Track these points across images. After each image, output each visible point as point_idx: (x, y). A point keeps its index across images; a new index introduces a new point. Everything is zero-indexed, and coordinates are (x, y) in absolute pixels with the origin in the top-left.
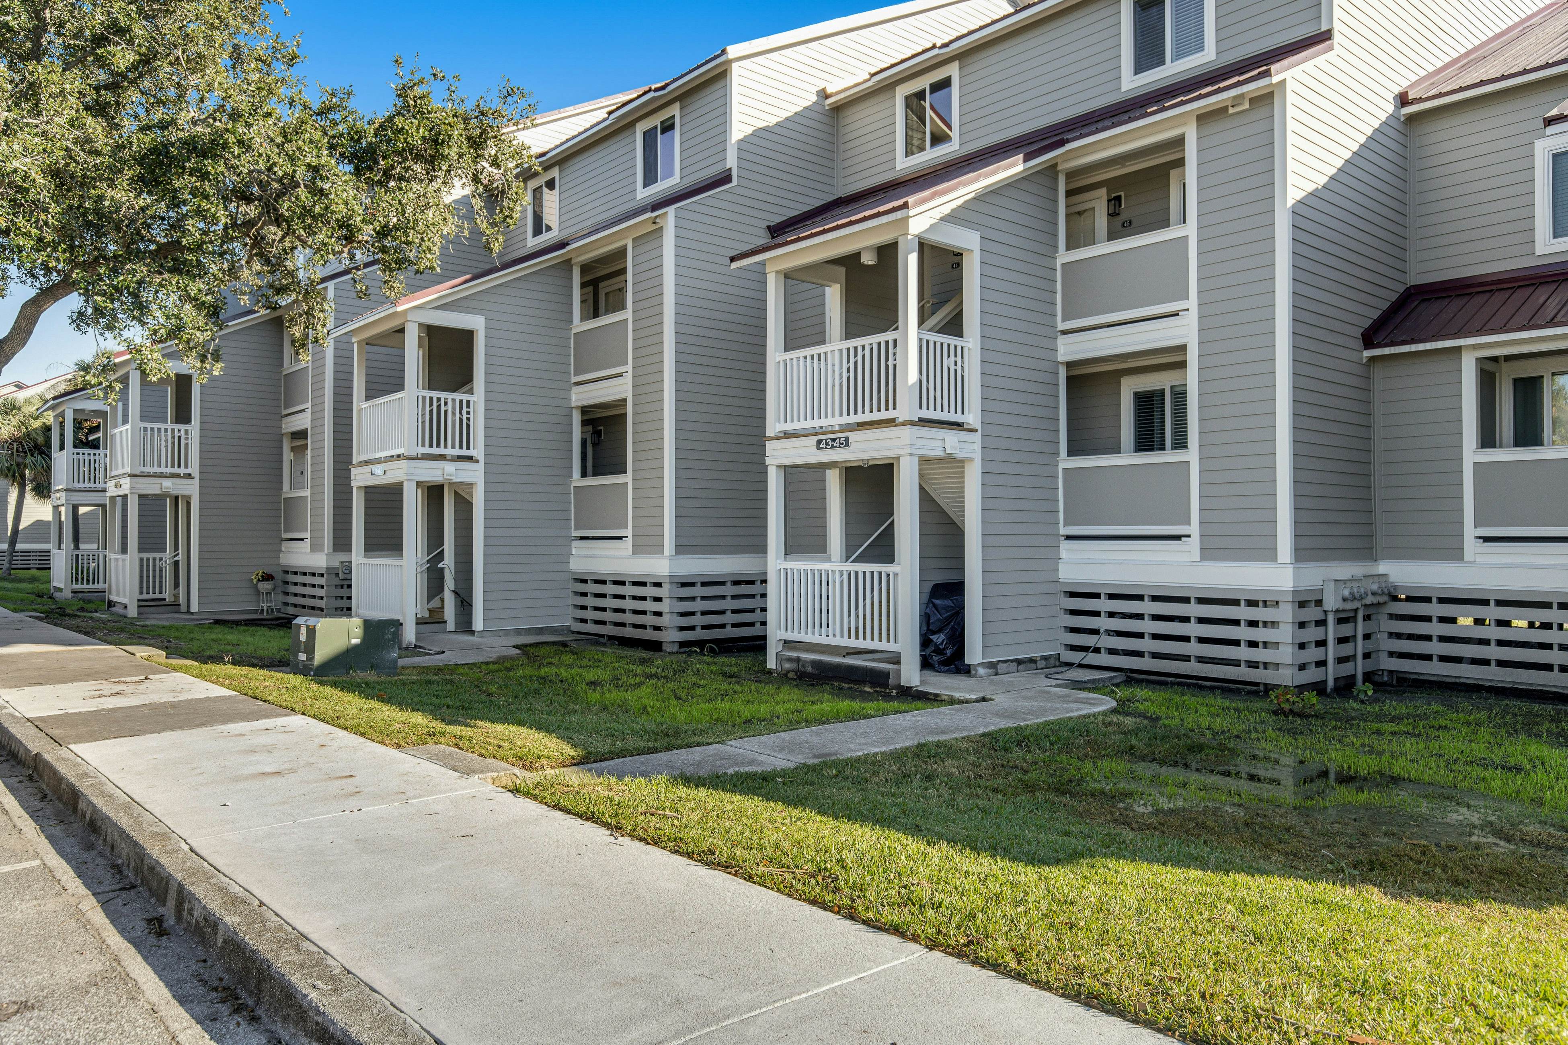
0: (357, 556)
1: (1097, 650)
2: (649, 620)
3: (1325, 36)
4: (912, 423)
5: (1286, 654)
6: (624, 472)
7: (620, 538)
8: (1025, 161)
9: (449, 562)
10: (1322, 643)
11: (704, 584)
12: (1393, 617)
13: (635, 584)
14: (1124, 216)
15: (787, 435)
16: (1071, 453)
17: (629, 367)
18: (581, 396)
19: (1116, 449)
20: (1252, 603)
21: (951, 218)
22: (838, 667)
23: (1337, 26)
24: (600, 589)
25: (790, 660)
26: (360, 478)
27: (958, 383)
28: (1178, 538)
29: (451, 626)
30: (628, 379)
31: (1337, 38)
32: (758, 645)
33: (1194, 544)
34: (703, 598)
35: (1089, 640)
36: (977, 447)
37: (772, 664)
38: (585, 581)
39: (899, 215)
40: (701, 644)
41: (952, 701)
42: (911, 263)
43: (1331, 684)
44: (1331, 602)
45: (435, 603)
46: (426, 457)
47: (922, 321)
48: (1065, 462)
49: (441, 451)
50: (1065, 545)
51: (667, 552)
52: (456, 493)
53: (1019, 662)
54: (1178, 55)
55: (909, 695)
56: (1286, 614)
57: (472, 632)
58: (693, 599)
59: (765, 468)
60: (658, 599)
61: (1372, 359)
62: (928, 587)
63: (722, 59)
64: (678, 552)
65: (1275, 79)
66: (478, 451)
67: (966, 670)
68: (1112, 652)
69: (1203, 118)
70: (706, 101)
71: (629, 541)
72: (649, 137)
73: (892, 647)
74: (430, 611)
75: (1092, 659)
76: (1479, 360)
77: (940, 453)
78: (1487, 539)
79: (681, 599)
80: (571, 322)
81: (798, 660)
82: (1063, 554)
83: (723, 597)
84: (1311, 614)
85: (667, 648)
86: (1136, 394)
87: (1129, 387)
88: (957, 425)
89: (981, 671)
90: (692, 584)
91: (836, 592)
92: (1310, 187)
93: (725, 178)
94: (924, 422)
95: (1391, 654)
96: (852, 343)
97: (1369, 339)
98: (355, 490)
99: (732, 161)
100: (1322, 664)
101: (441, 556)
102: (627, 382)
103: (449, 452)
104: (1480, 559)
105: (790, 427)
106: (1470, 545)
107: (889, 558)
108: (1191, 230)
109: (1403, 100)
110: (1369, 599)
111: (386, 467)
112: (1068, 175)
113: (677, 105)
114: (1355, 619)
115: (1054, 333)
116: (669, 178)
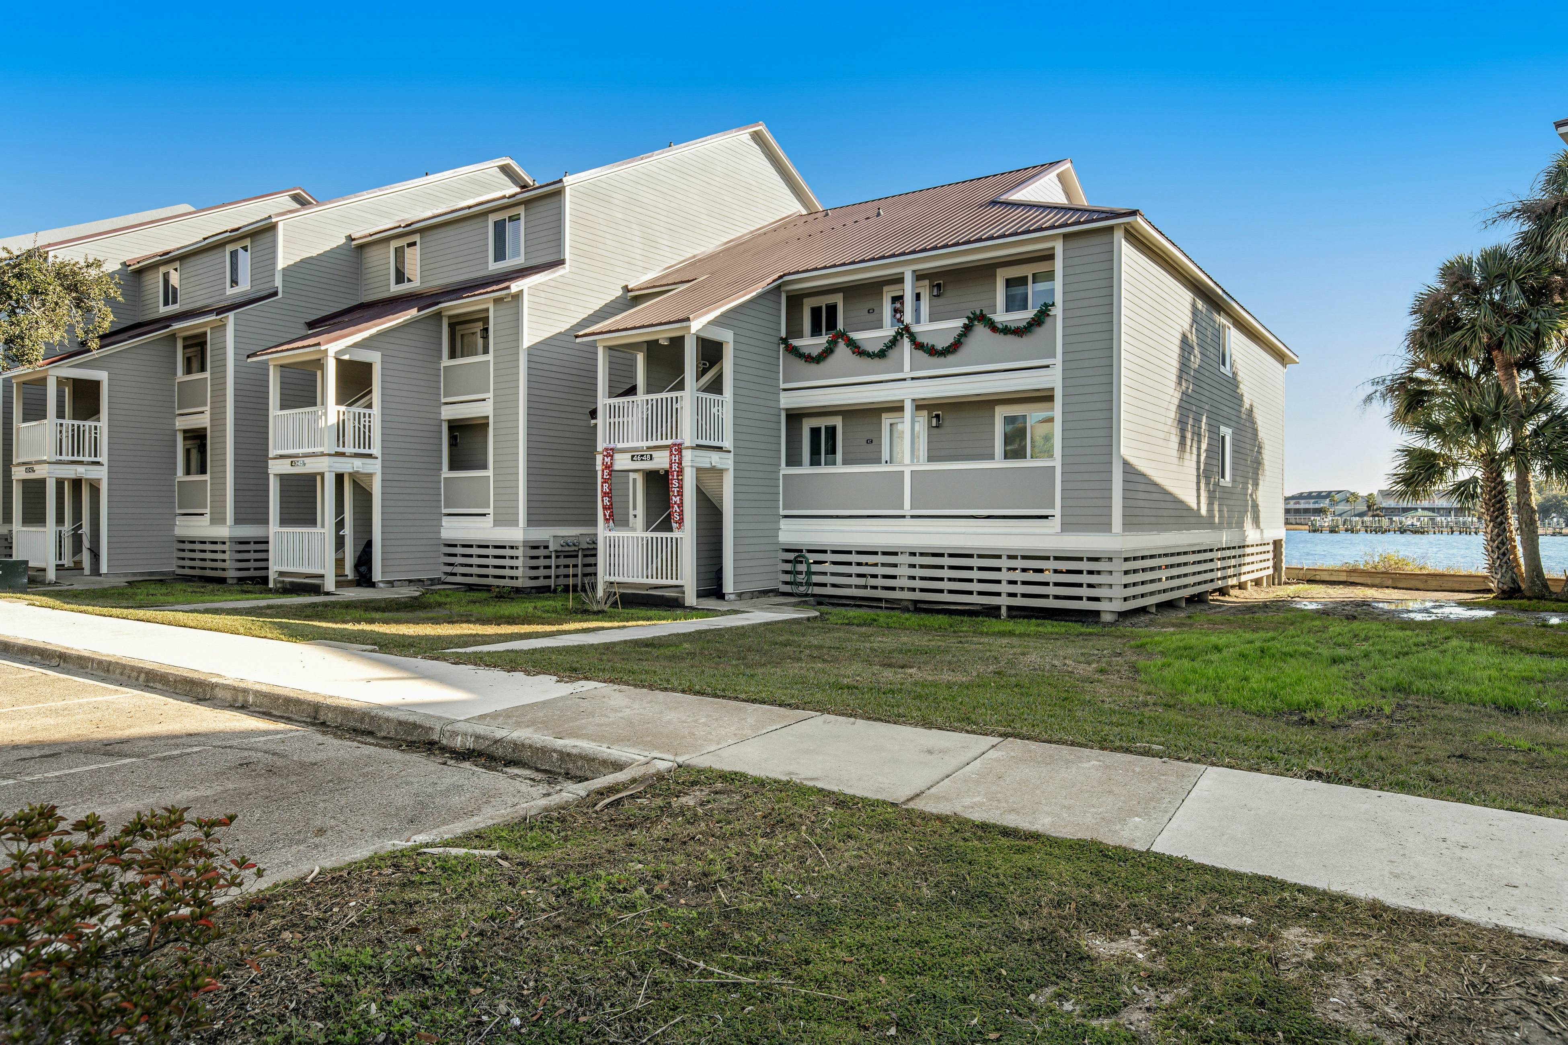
2: (219, 565)
3: (559, 262)
4: (330, 455)
5: (521, 572)
6: (206, 472)
7: (202, 514)
9: (86, 530)
11: (255, 543)
17: (208, 408)
18: (183, 423)
20: (512, 547)
22: (300, 584)
23: (568, 256)
24: (192, 546)
25: (280, 582)
29: (87, 571)
30: (208, 414)
31: (567, 261)
32: (268, 578)
33: (491, 518)
34: (255, 551)
35: (452, 569)
37: (271, 585)
38: (184, 542)
40: (252, 579)
44: (553, 547)
45: (77, 558)
49: (81, 458)
50: (444, 519)
51: (228, 523)
52: (91, 485)
53: (410, 581)
54: (510, 257)
55: (328, 594)
56: (519, 552)
57: (100, 575)
59: (268, 475)
60: (224, 552)
64: (236, 523)
66: (104, 458)
67: (373, 585)
68: (462, 575)
70: (265, 239)
71: (208, 517)
73: (322, 572)
74: (75, 562)
79: (236, 552)
80: (176, 374)
81: (283, 581)
83: (251, 551)
84: (541, 552)
85: (229, 581)
89: (381, 585)
90: (238, 543)
92: (533, 342)
93: (275, 294)
99: (278, 282)
101: (80, 527)
102: (207, 417)
107: (325, 526)
108: (491, 357)
110: (585, 546)
111: (36, 467)
112: (450, 317)
113: (249, 240)
114: (577, 556)
115: (440, 404)
116: (245, 286)
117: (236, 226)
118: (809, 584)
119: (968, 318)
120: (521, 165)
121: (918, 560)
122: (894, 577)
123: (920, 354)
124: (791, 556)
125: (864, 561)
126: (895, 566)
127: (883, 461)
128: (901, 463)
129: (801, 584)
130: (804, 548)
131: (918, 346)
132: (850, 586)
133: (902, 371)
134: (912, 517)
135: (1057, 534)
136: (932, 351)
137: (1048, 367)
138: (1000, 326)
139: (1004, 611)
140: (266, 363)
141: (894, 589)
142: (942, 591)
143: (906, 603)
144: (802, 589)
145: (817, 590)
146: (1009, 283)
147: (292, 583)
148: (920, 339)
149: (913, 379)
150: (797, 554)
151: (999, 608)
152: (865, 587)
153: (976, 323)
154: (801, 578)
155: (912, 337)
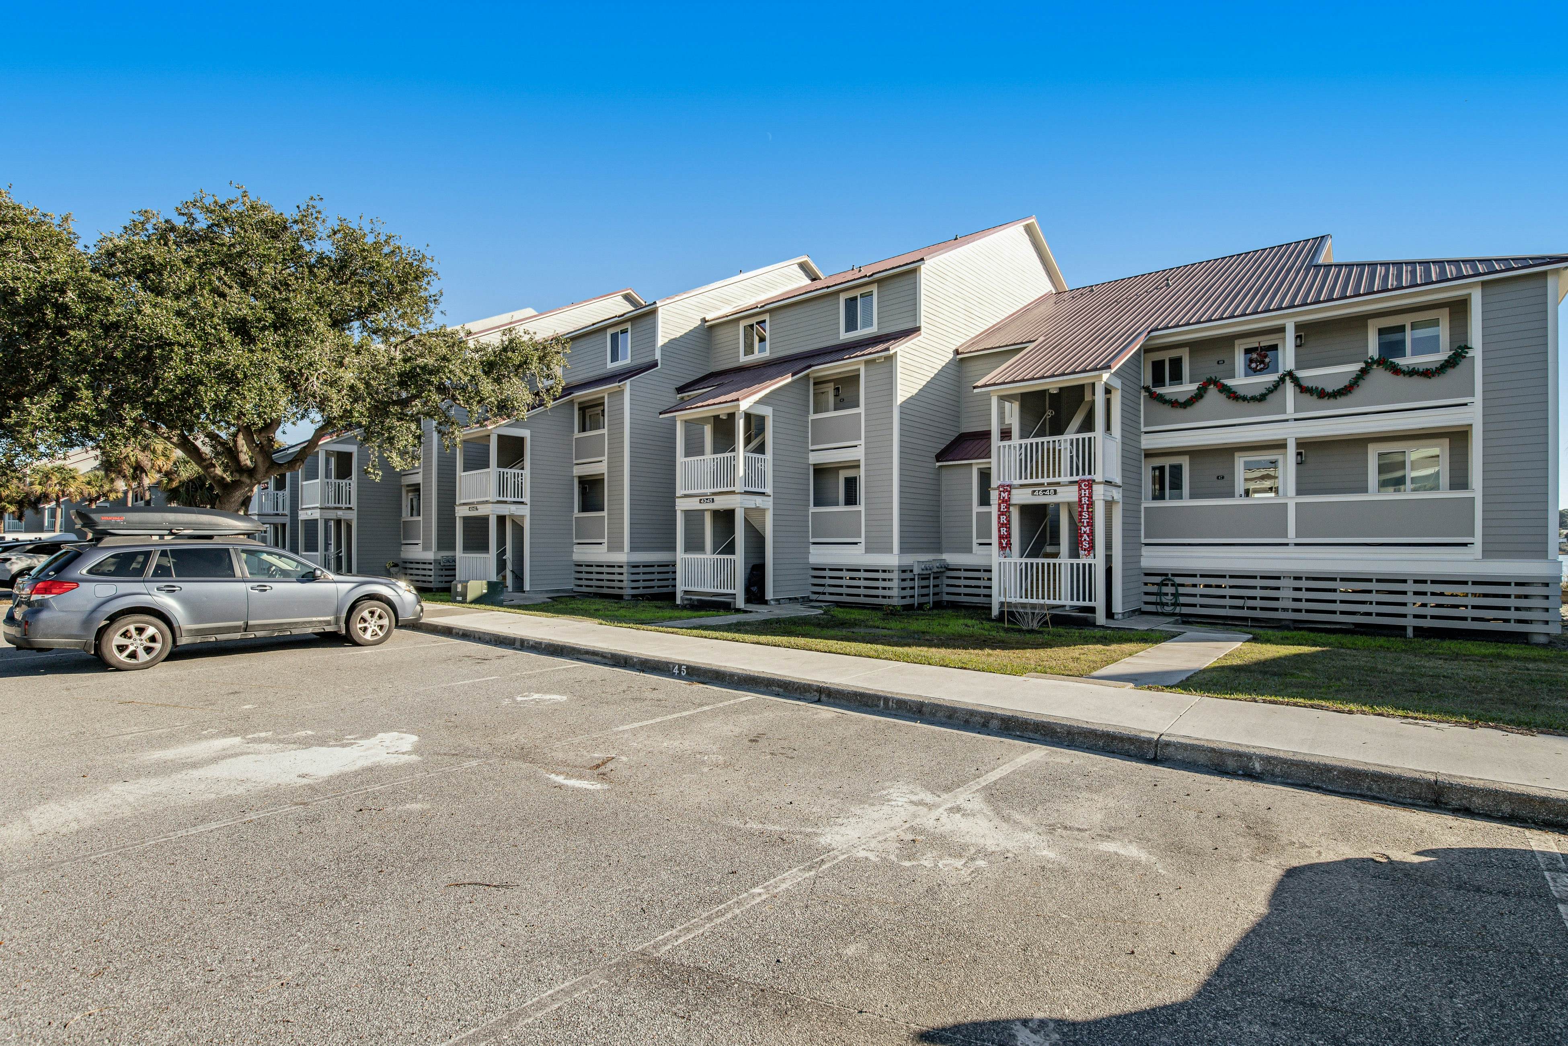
0: (459, 553)
1: (824, 594)
2: (616, 584)
3: (916, 330)
4: (741, 493)
5: (895, 592)
6: (603, 510)
7: (600, 544)
8: (793, 376)
9: (509, 556)
10: (913, 588)
11: (644, 566)
12: (948, 577)
13: (598, 566)
14: (841, 396)
15: (686, 496)
16: (815, 505)
17: (606, 458)
18: (578, 471)
19: (837, 504)
20: (884, 571)
21: (760, 402)
22: (709, 601)
23: (923, 324)
24: (589, 569)
25: (687, 599)
26: (461, 512)
27: (762, 474)
28: (856, 543)
29: (510, 589)
30: (605, 463)
31: (923, 329)
32: (673, 595)
33: (862, 546)
34: (644, 573)
35: (820, 589)
36: (771, 503)
37: (678, 602)
39: (735, 403)
40: (642, 595)
41: (751, 612)
42: (741, 424)
43: (916, 605)
44: (916, 571)
45: (502, 576)
46: (499, 502)
47: (745, 447)
48: (813, 509)
49: (505, 499)
50: (812, 547)
51: (626, 551)
52: (513, 520)
53: (790, 599)
54: (863, 327)
55: (738, 611)
56: (895, 575)
57: (524, 592)
58: (638, 574)
59: (676, 511)
60: (622, 574)
61: (940, 467)
62: (750, 566)
63: (654, 306)
64: (631, 551)
65: (892, 352)
66: (527, 499)
67: (765, 602)
68: (831, 594)
69: (867, 362)
70: (645, 323)
71: (606, 545)
72: (614, 337)
73: (732, 591)
75: (821, 597)
76: (979, 469)
77: (754, 506)
78: (981, 544)
79: (633, 574)
80: (573, 433)
81: (691, 599)
82: (811, 551)
83: (653, 573)
84: (908, 575)
85: (626, 598)
86: (846, 478)
87: (843, 475)
88: (763, 494)
89: (772, 602)
90: (638, 566)
91: (709, 571)
92: (909, 395)
93: (656, 365)
94: (746, 493)
95: (948, 594)
96: (715, 456)
97: (939, 457)
98: (457, 519)
99: (658, 356)
100: (912, 597)
101: (504, 552)
102: (605, 465)
103: (509, 499)
104: (978, 552)
105: (687, 492)
106: (975, 547)
107: (733, 553)
108: (861, 410)
109: (957, 352)
110: (935, 570)
111: (479, 507)
112: (814, 378)
113: (629, 323)
114: (929, 578)
115: (807, 451)
116: (625, 361)
117: (622, 313)
118: (1176, 604)
119: (1366, 362)
120: (814, 262)
121: (1304, 584)
122: (1277, 599)
123: (1306, 397)
124: (1158, 579)
125: (1214, 584)
126: (1278, 589)
127: (1237, 494)
128: (1285, 495)
129: (1167, 604)
130: (1170, 572)
131: (1302, 389)
132: (1224, 607)
133: (1285, 412)
134: (1296, 544)
135: (1476, 560)
136: (1322, 394)
137: (1466, 404)
138: (1406, 369)
139: (1410, 632)
140: (674, 419)
141: (1276, 610)
142: (1334, 612)
143: (1287, 623)
144: (1168, 609)
145: (1185, 610)
146: (1381, 332)
147: (698, 600)
148: (1305, 384)
149: (1296, 420)
150: (1166, 578)
151: (1404, 628)
152: (1243, 608)
153: (1375, 366)
154: (1168, 599)
155: (1296, 381)
